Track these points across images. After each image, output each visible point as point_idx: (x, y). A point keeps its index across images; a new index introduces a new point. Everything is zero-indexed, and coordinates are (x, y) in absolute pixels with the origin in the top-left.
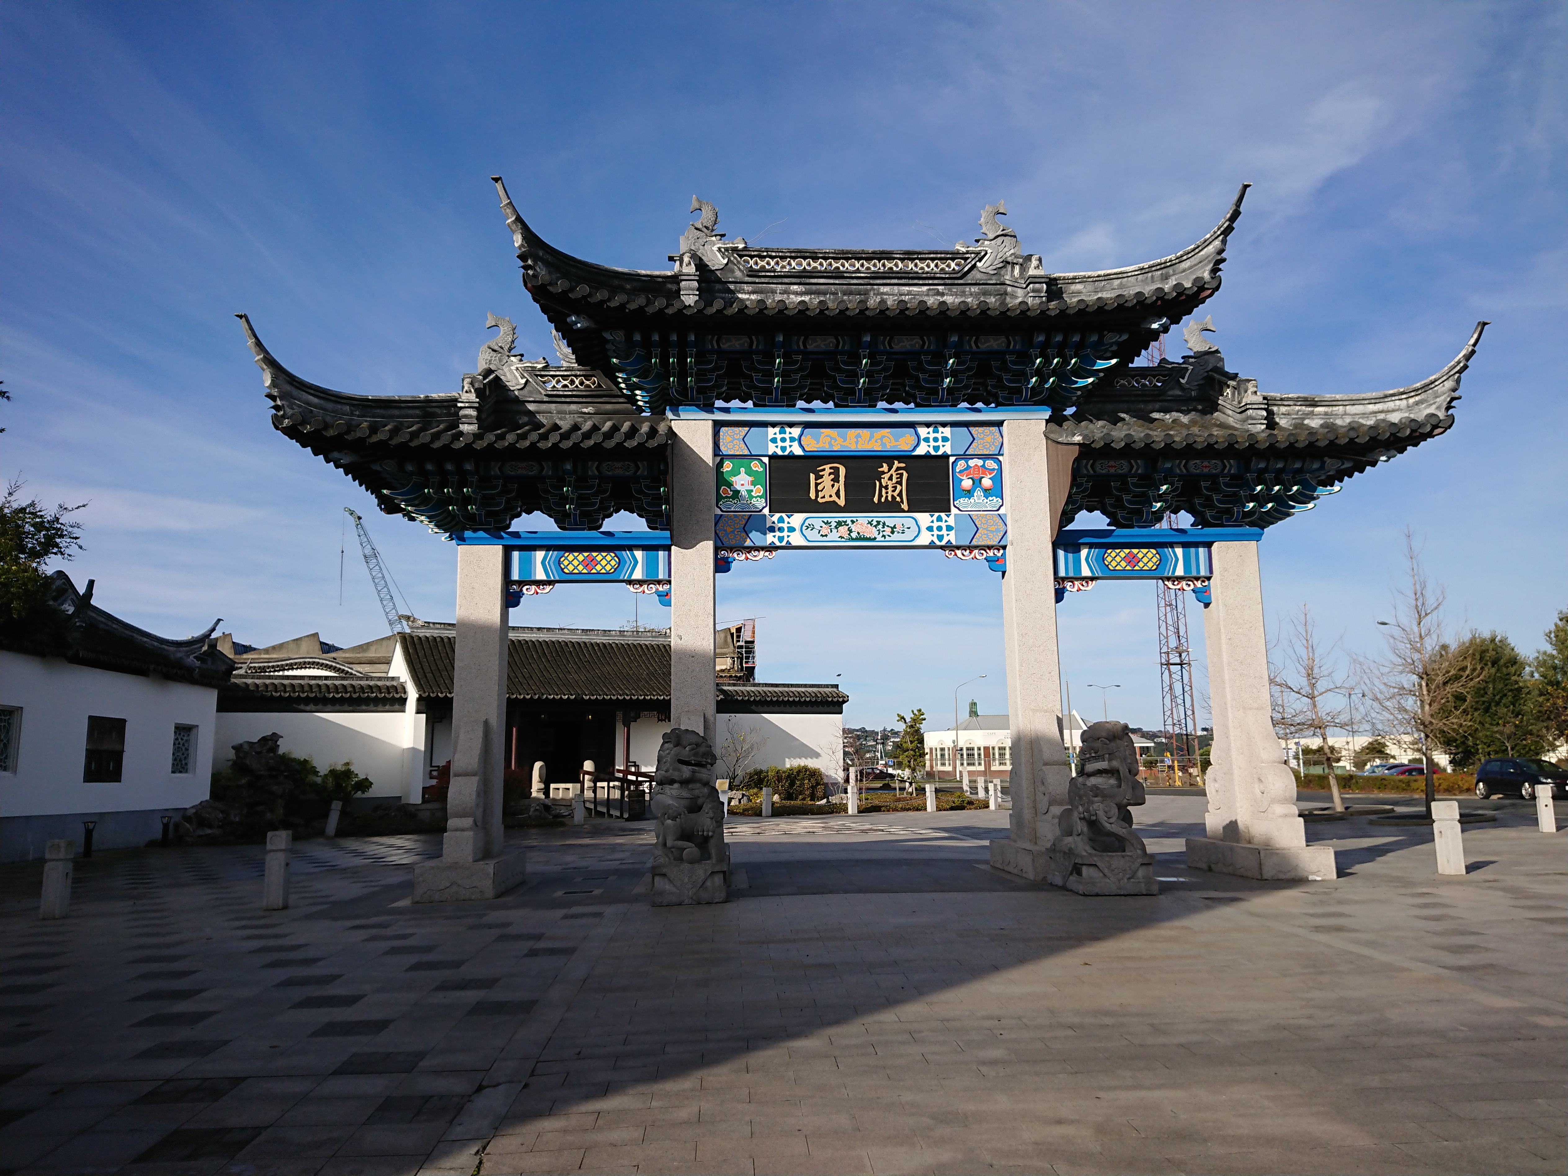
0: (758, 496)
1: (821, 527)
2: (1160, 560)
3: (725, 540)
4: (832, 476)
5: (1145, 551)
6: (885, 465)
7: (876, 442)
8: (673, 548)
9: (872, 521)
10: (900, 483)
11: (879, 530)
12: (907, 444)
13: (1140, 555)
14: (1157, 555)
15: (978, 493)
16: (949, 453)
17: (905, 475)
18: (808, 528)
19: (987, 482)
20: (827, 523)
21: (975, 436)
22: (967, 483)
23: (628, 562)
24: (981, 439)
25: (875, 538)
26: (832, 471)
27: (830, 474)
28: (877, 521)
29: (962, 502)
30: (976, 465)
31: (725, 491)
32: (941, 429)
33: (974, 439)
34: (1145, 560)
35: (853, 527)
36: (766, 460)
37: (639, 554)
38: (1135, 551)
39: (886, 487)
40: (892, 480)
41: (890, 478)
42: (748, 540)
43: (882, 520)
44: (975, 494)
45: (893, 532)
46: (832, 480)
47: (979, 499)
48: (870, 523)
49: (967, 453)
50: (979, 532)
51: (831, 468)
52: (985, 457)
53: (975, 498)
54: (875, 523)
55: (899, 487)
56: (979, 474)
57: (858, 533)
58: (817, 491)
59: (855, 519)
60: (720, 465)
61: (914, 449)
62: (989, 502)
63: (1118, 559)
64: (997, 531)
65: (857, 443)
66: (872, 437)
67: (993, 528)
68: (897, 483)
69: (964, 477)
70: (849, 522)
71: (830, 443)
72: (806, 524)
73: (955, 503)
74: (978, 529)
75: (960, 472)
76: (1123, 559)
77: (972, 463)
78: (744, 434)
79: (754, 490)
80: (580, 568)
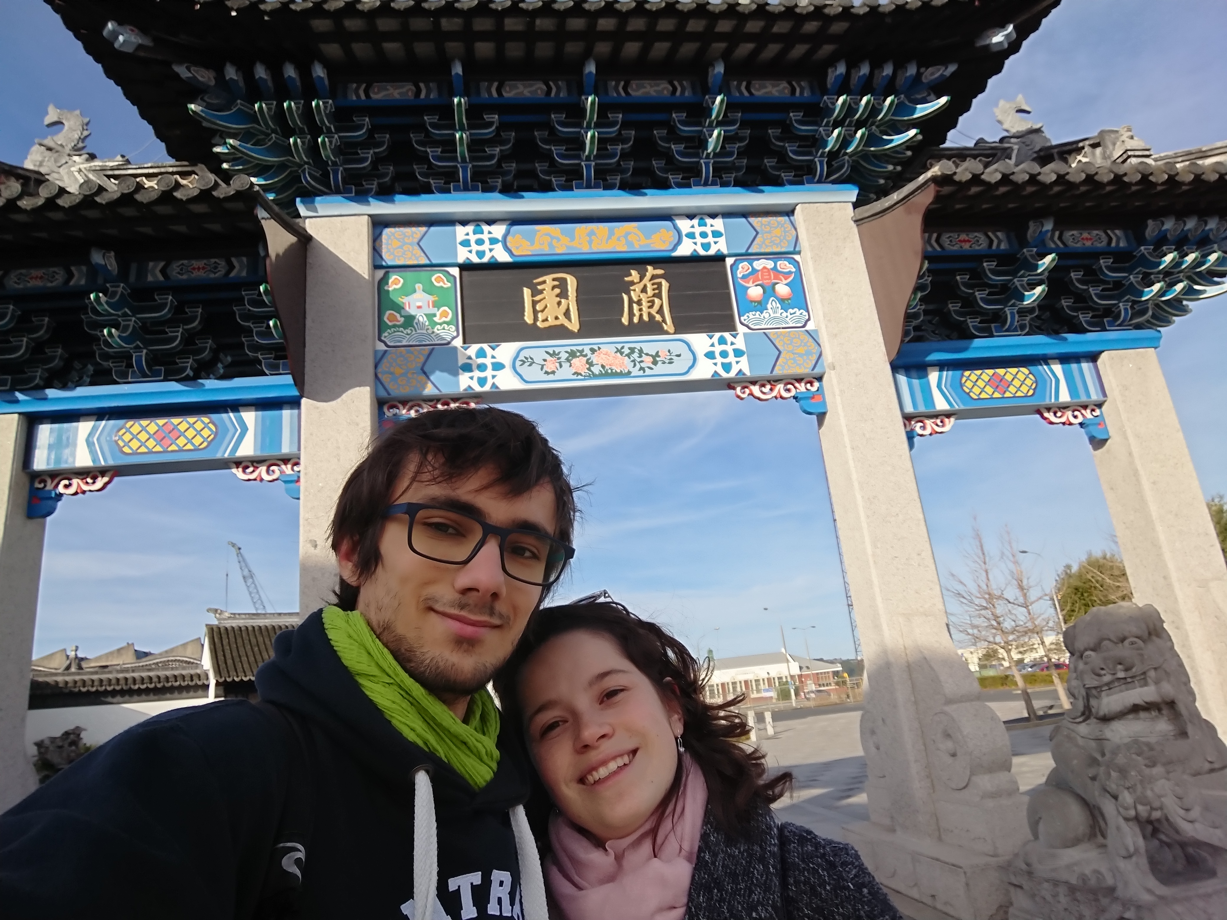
0: (445, 322)
1: (545, 360)
2: (1036, 382)
3: (391, 387)
4: (557, 291)
5: (1014, 370)
6: (633, 272)
7: (618, 239)
8: (304, 401)
9: (623, 348)
10: (659, 296)
11: (634, 361)
12: (664, 242)
13: (1009, 377)
14: (1031, 376)
15: (772, 304)
16: (725, 251)
17: (665, 285)
18: (524, 362)
19: (782, 289)
20: (552, 355)
21: (758, 229)
22: (755, 292)
23: (232, 430)
24: (767, 232)
25: (629, 372)
26: (556, 283)
27: (553, 288)
28: (629, 348)
29: (751, 317)
30: (765, 268)
31: (392, 318)
32: (709, 221)
33: (757, 233)
34: (1017, 383)
35: (595, 358)
36: (455, 271)
37: (249, 417)
38: (1001, 371)
39: (639, 303)
40: (646, 292)
41: (644, 290)
42: (430, 385)
43: (638, 346)
44: (769, 306)
45: (655, 363)
46: (557, 296)
47: (775, 312)
48: (620, 351)
49: (750, 251)
50: (782, 355)
51: (554, 280)
52: (776, 256)
53: (770, 311)
54: (626, 351)
55: (657, 301)
56: (770, 279)
57: (603, 367)
58: (535, 312)
59: (595, 347)
60: (384, 281)
61: (674, 249)
62: (790, 317)
63: (981, 383)
64: (808, 353)
65: (590, 242)
66: (611, 233)
67: (801, 350)
68: (654, 295)
69: (750, 284)
70: (587, 351)
71: (551, 245)
72: (521, 357)
73: (742, 318)
74: (780, 352)
75: (744, 277)
76: (988, 383)
77: (758, 265)
78: (419, 236)
79: (438, 314)
80: (151, 443)
